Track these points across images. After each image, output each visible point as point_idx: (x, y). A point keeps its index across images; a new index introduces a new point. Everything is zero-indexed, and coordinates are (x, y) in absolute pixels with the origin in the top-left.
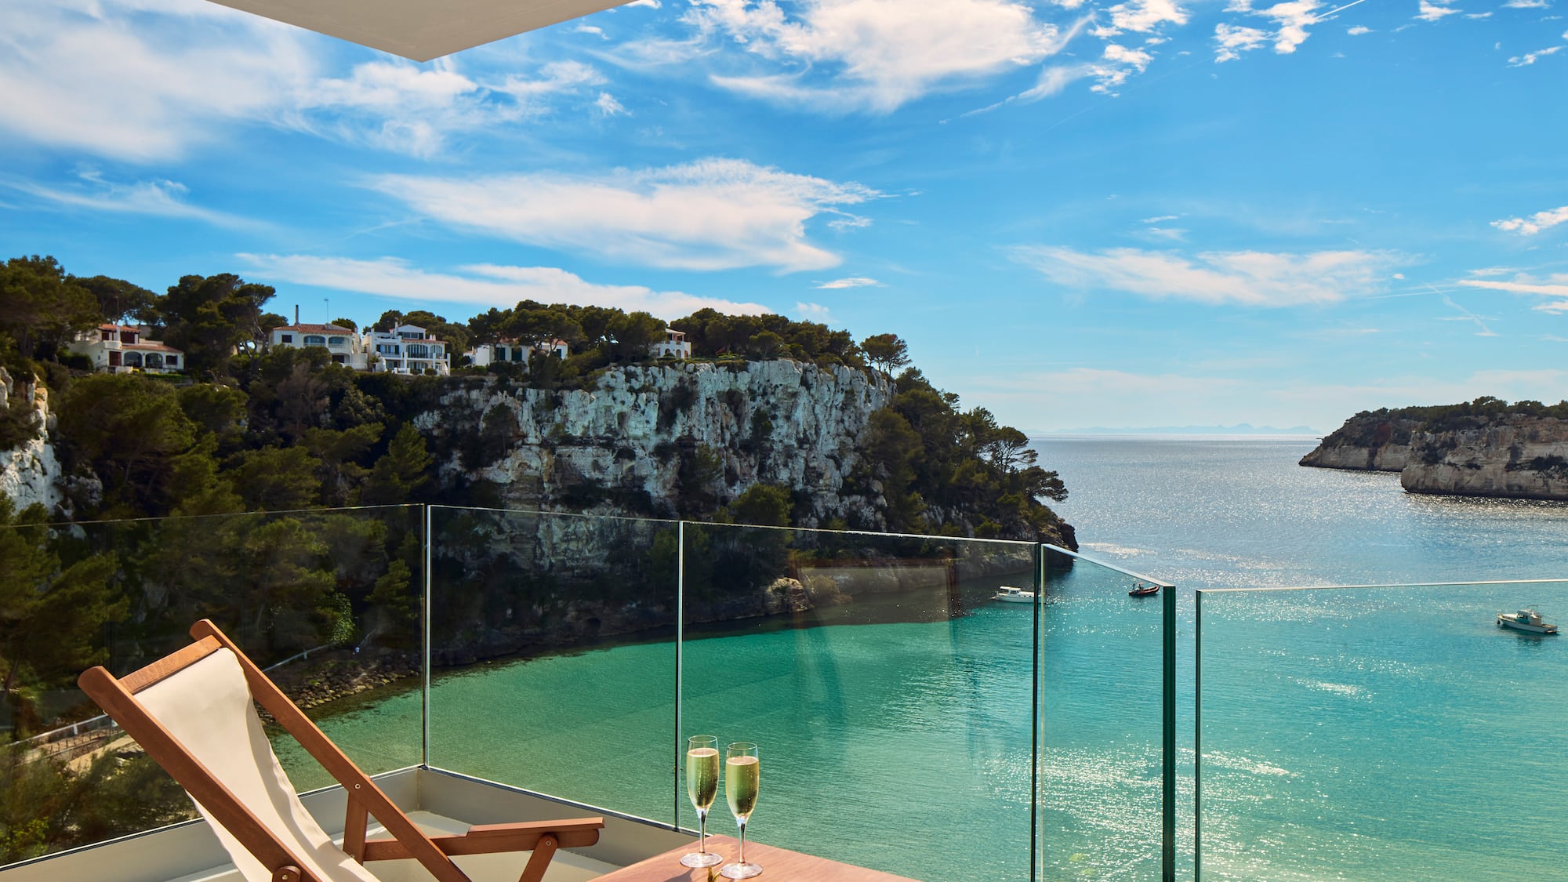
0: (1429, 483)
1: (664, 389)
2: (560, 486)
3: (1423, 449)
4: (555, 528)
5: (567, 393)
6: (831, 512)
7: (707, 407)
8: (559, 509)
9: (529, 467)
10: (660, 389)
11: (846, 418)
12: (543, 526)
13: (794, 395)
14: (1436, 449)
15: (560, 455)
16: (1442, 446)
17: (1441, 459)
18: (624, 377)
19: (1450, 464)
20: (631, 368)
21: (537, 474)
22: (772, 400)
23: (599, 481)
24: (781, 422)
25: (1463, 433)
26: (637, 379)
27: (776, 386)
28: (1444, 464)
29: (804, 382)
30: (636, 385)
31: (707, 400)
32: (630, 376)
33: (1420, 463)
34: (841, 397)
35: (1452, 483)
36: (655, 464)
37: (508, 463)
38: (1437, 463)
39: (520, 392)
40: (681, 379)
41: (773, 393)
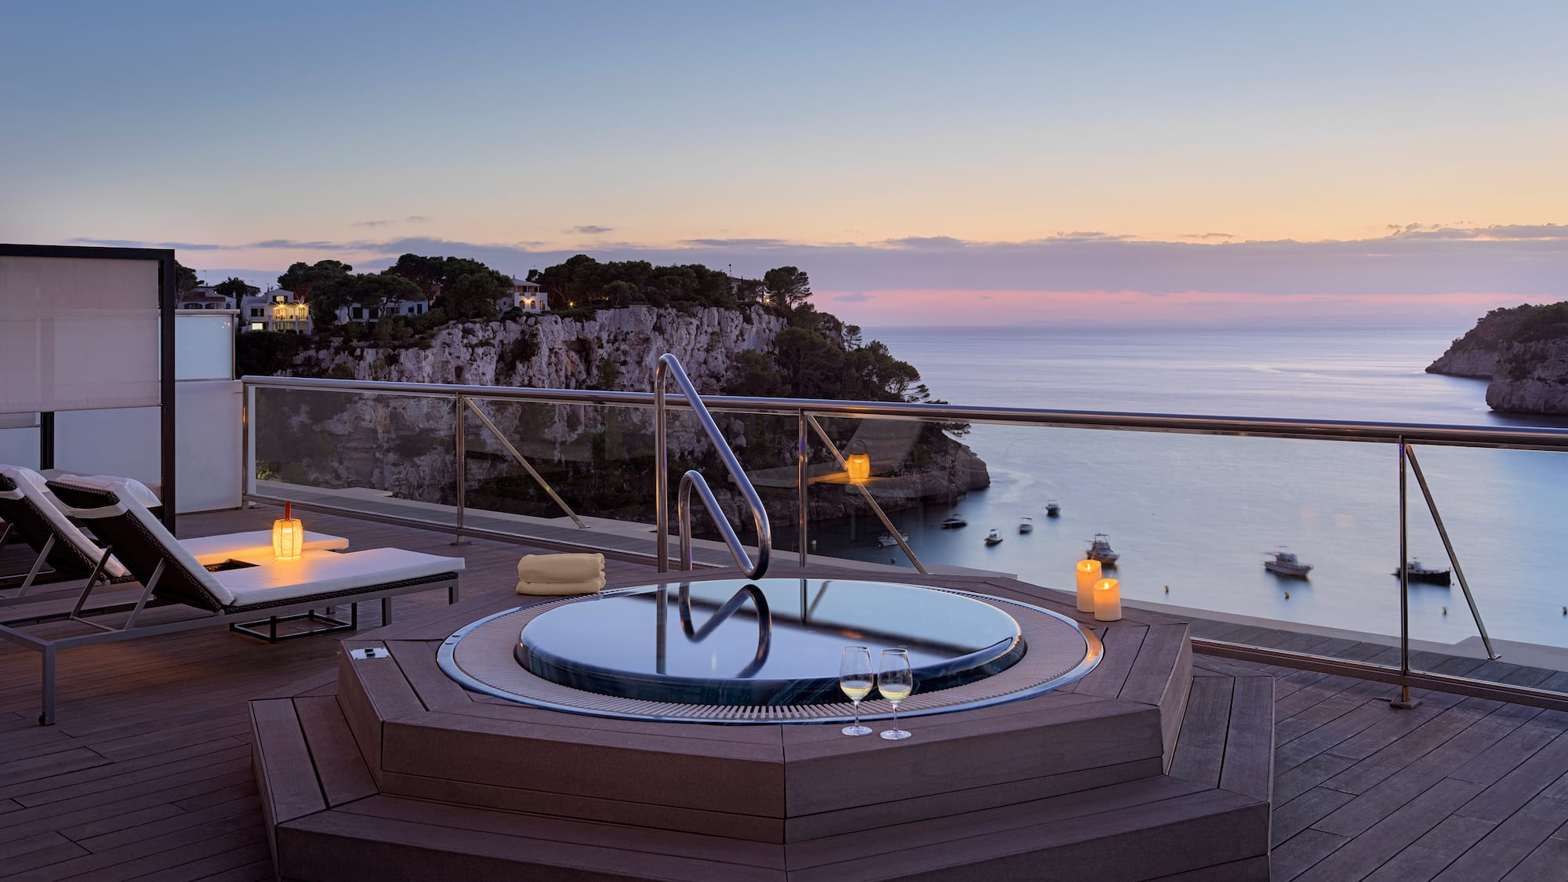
0: (1515, 401)
1: (505, 342)
2: (393, 436)
3: (1510, 361)
4: (386, 473)
5: (403, 351)
6: (686, 453)
7: (550, 357)
8: (392, 457)
9: (364, 420)
10: (501, 341)
11: (710, 359)
12: (377, 472)
13: (647, 340)
14: (1525, 362)
15: (395, 408)
16: (1532, 358)
17: (1530, 373)
18: (461, 333)
19: (1539, 379)
20: (469, 325)
21: (372, 426)
22: (623, 347)
23: (433, 430)
24: (632, 366)
25: (1554, 343)
26: (474, 336)
27: (627, 333)
28: (1533, 379)
29: (658, 328)
30: (474, 341)
31: (551, 350)
32: (467, 332)
33: (1506, 378)
34: (704, 339)
35: (1541, 402)
36: (492, 413)
37: (346, 416)
38: (1525, 377)
39: (358, 352)
40: (523, 332)
41: (624, 340)
